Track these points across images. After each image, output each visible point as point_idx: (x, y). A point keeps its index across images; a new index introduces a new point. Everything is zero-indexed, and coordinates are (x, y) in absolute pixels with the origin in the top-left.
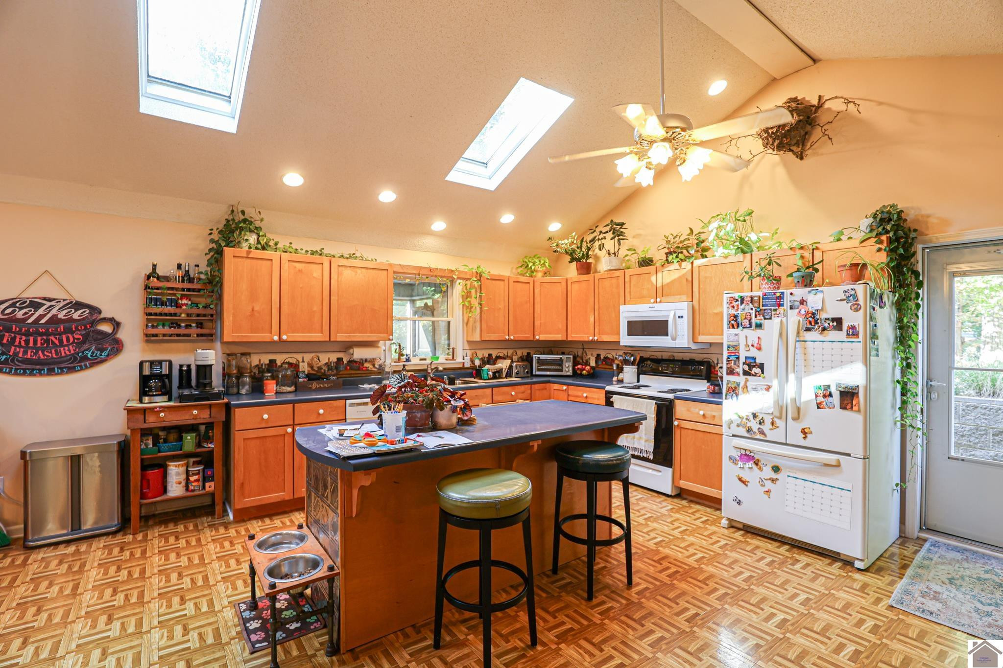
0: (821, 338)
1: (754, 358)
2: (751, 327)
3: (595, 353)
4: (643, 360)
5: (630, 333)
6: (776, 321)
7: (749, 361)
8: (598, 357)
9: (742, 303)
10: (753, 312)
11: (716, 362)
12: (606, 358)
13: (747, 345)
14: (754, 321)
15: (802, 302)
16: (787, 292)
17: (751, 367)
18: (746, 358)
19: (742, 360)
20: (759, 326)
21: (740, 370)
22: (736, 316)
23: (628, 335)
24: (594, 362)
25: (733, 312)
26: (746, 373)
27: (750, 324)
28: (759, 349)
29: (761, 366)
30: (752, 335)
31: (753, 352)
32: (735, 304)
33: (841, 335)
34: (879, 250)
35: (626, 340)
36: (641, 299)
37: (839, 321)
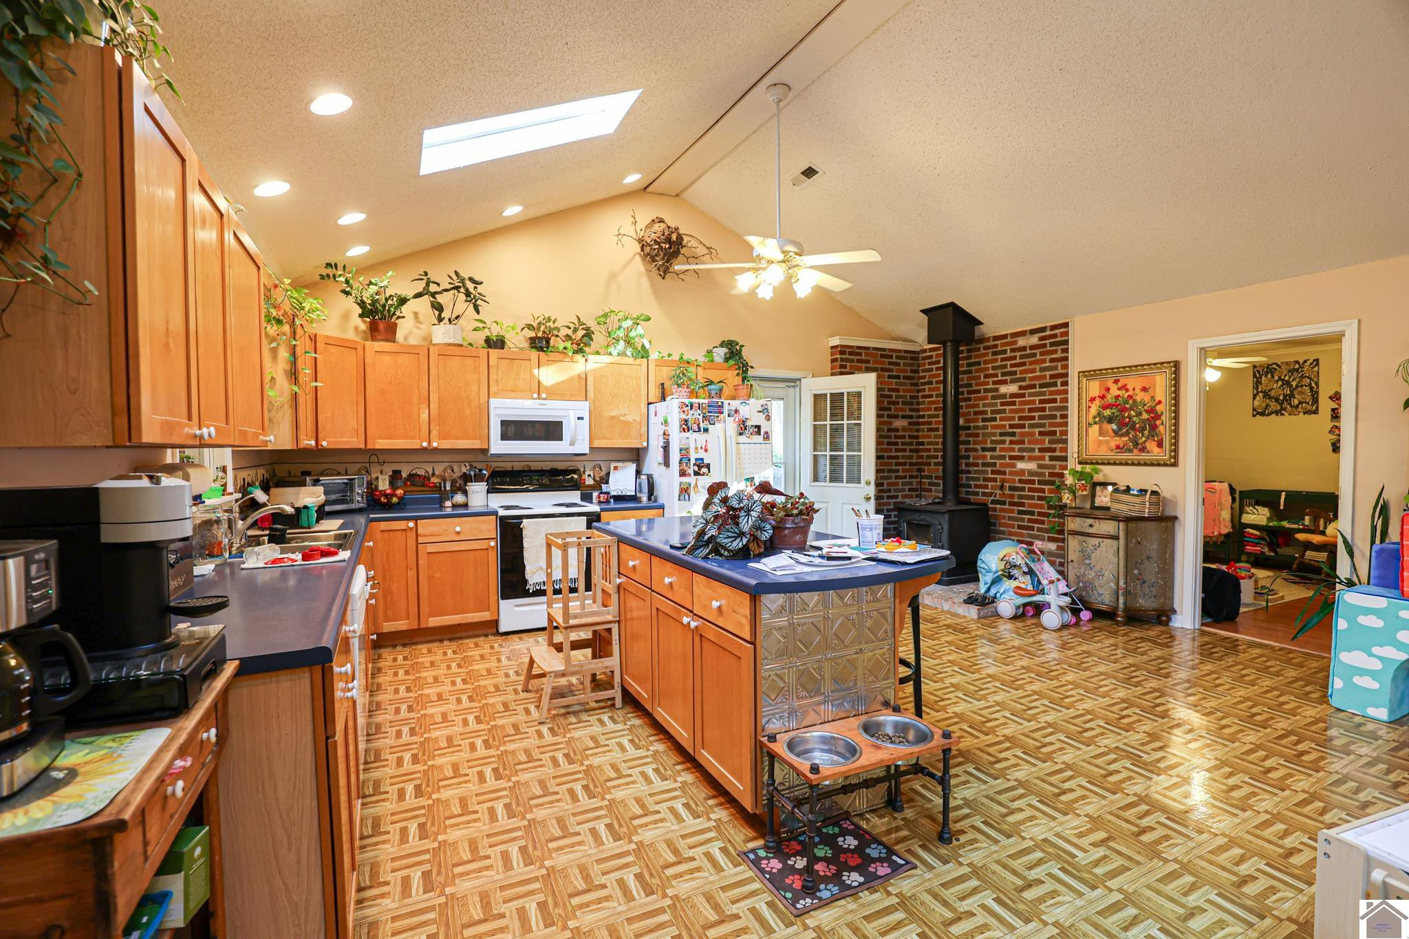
0: (748, 440)
1: (702, 459)
2: (700, 431)
3: (389, 470)
4: (495, 474)
5: (504, 437)
6: (719, 426)
7: (698, 462)
8: (396, 475)
9: (691, 408)
10: (701, 417)
11: (582, 470)
12: (412, 476)
13: (696, 448)
14: (702, 426)
15: (736, 411)
16: (726, 402)
17: (700, 467)
18: (696, 459)
19: (693, 461)
20: (706, 430)
21: (692, 472)
22: (686, 421)
23: (502, 439)
24: (387, 483)
25: (684, 416)
26: (696, 474)
27: (699, 428)
28: (706, 451)
29: (708, 466)
30: (701, 438)
31: (701, 454)
32: (685, 409)
33: (760, 439)
34: (738, 375)
35: (499, 446)
36: (514, 392)
37: (758, 427)
